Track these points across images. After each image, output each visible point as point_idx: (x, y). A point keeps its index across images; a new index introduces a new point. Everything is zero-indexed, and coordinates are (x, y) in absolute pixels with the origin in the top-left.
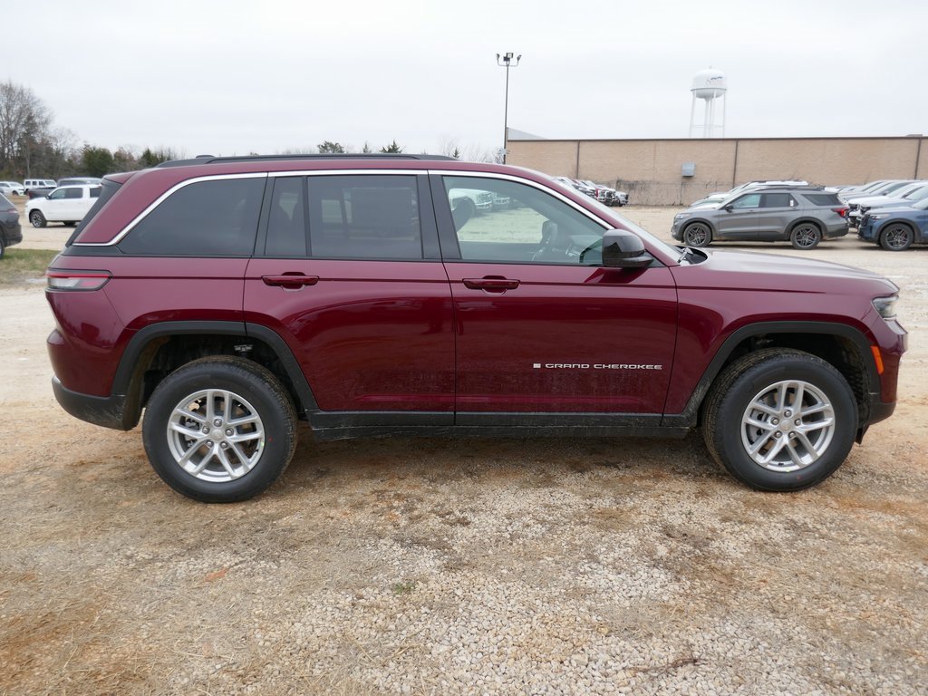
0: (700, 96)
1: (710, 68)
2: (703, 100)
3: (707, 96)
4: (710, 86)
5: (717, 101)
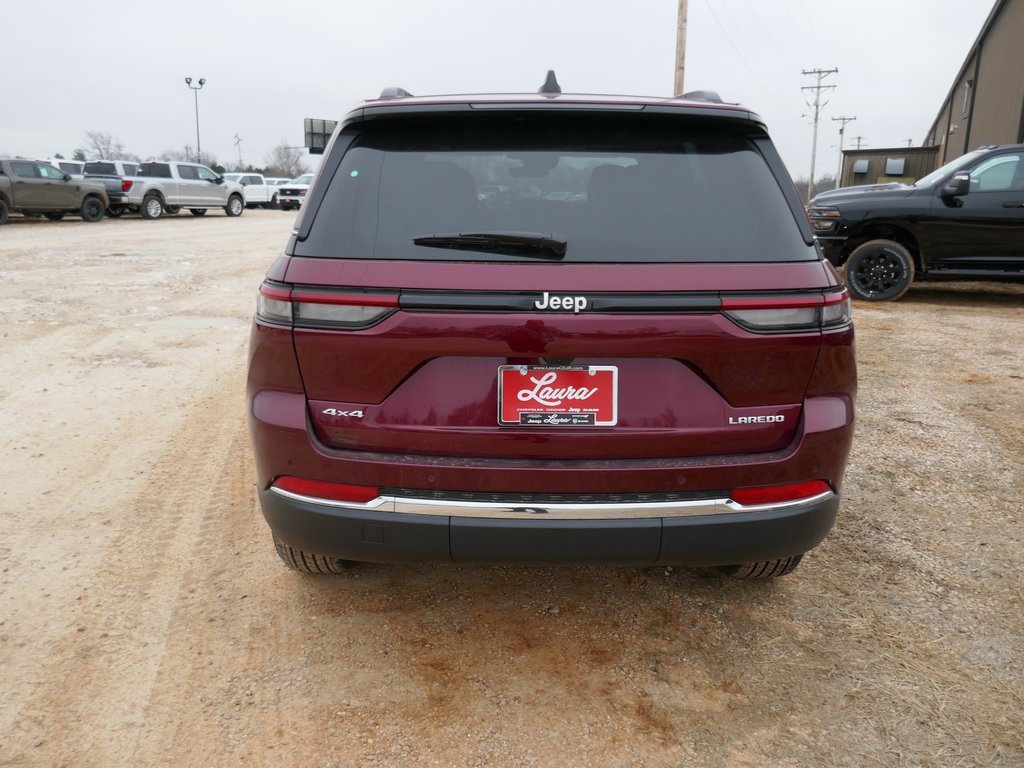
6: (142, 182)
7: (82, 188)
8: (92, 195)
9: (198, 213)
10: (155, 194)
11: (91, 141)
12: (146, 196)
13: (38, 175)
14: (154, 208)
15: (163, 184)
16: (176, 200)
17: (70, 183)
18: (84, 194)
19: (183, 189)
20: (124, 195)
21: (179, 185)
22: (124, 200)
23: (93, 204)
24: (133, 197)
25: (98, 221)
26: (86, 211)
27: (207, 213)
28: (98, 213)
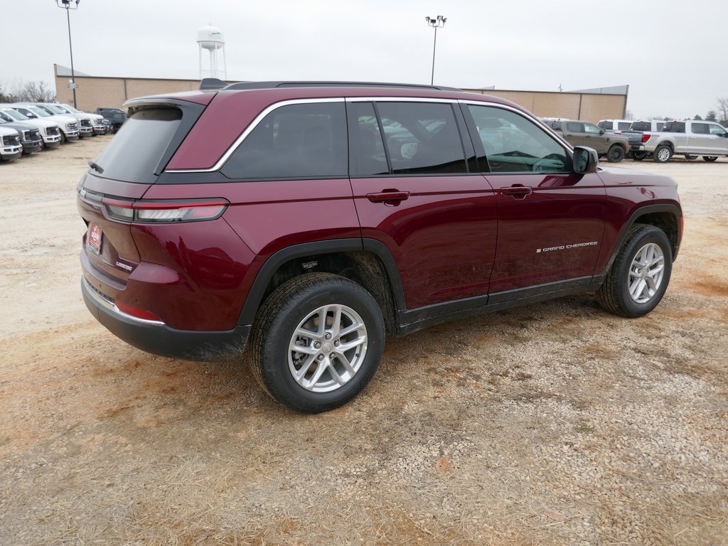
0: (205, 47)
1: (210, 25)
2: (207, 50)
3: (210, 48)
4: (211, 40)
5: (218, 52)
6: (658, 136)
7: (611, 140)
8: (618, 144)
9: (709, 160)
10: (668, 145)
11: (720, 105)
12: (659, 145)
13: (583, 131)
14: (664, 155)
15: (675, 137)
16: (685, 149)
17: (603, 136)
18: (611, 144)
19: (691, 141)
20: (642, 145)
21: (690, 138)
22: (642, 148)
23: (616, 151)
24: (649, 146)
25: (619, 162)
26: (610, 155)
27: (717, 160)
28: (619, 157)
